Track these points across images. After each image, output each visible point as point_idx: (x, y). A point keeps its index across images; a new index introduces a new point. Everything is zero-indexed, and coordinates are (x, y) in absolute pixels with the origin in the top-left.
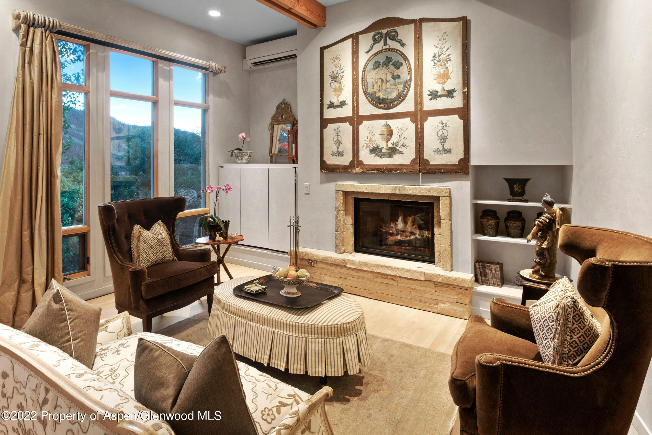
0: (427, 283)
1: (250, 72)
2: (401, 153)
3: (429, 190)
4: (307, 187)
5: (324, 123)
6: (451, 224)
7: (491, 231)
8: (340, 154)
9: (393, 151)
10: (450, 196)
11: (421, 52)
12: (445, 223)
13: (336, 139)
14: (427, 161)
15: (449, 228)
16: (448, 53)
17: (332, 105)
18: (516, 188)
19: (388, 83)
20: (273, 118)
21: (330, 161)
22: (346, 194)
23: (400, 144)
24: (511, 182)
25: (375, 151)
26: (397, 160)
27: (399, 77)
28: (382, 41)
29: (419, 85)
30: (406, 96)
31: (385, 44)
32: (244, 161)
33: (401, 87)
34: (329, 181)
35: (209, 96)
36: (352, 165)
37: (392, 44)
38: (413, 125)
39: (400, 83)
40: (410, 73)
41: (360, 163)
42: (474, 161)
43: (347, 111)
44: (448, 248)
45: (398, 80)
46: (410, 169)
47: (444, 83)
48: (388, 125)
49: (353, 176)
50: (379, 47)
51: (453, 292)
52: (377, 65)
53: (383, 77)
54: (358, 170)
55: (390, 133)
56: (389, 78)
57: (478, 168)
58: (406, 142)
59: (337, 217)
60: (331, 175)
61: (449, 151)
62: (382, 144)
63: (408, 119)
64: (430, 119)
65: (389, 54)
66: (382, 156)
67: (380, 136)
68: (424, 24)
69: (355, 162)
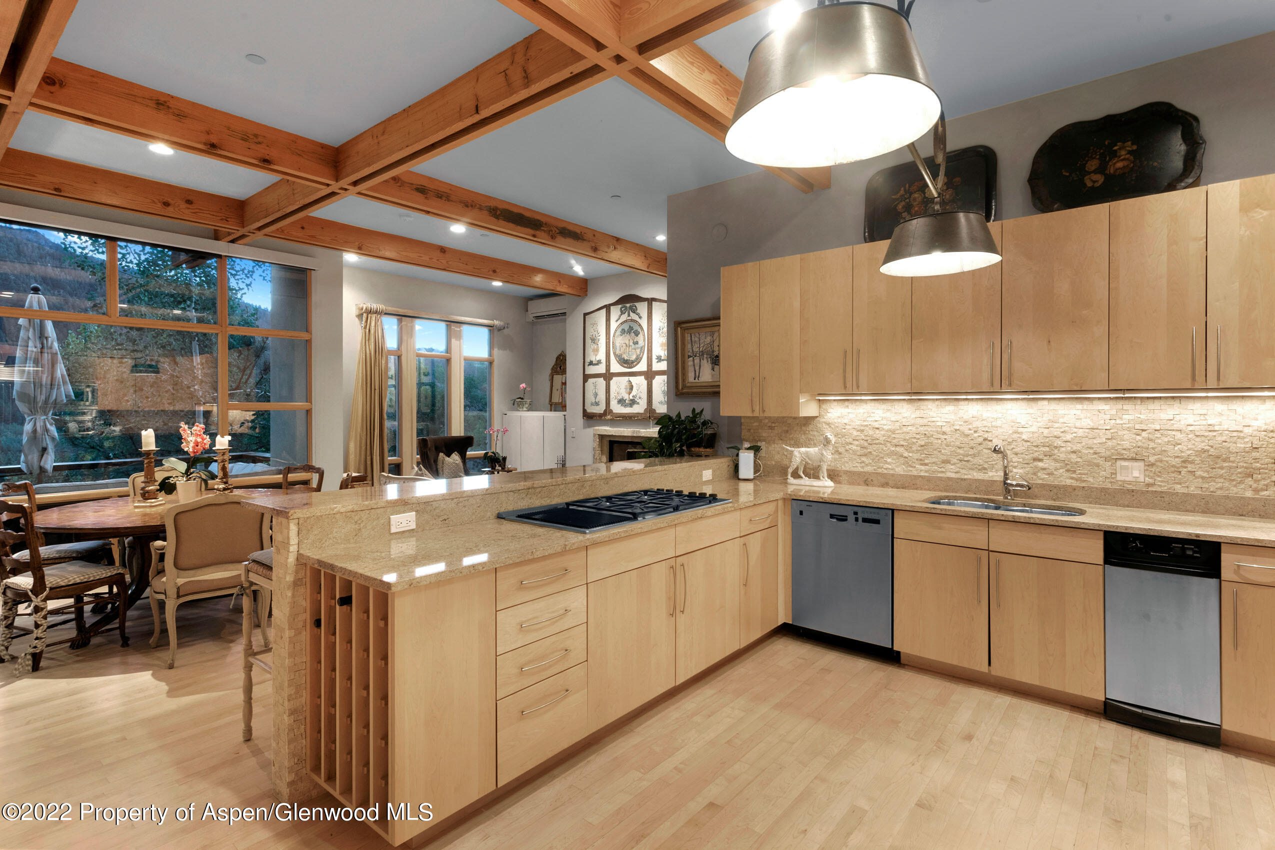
1: (533, 323)
2: (638, 403)
3: (655, 432)
4: (573, 432)
5: (586, 378)
8: (597, 404)
9: (633, 402)
11: (652, 325)
13: (594, 391)
14: (654, 410)
17: (591, 363)
19: (630, 348)
20: (552, 369)
21: (591, 409)
22: (602, 437)
23: (638, 397)
25: (621, 401)
26: (635, 409)
27: (637, 343)
28: (627, 313)
29: (650, 350)
30: (641, 358)
31: (629, 315)
32: (525, 409)
33: (638, 351)
34: (590, 426)
35: (493, 350)
36: (605, 413)
37: (634, 316)
38: (646, 382)
39: (638, 348)
40: (644, 340)
41: (611, 412)
43: (601, 369)
45: (636, 346)
46: (643, 416)
47: (665, 350)
48: (630, 381)
49: (606, 423)
50: (624, 317)
52: (623, 331)
53: (627, 342)
54: (609, 417)
55: (631, 388)
56: (631, 344)
58: (641, 395)
59: (594, 456)
60: (591, 422)
62: (626, 397)
63: (643, 377)
64: (657, 377)
65: (632, 324)
66: (625, 406)
67: (624, 390)
68: (653, 303)
69: (608, 411)
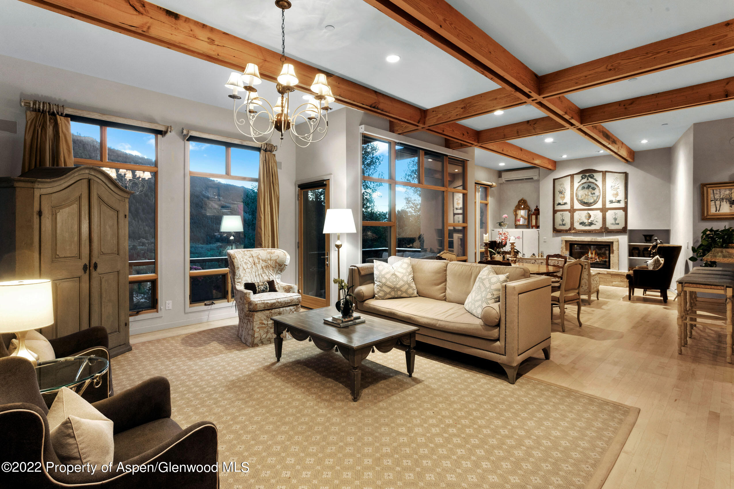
0: (608, 275)
1: (504, 185)
2: (595, 224)
3: (608, 239)
4: (545, 239)
5: (555, 212)
6: (618, 253)
7: (636, 255)
8: (564, 225)
9: (591, 224)
10: (618, 241)
11: (605, 184)
12: (615, 252)
13: (561, 218)
14: (608, 228)
15: (617, 254)
16: (618, 185)
17: (559, 204)
18: (648, 238)
19: (589, 196)
20: (516, 207)
21: (559, 228)
22: (566, 242)
23: (595, 221)
24: (645, 236)
25: (582, 223)
26: (593, 227)
27: (594, 194)
28: (586, 178)
29: (604, 197)
30: (598, 202)
31: (588, 180)
32: (506, 227)
33: (595, 198)
34: (557, 236)
35: (488, 197)
36: (570, 229)
37: (590, 180)
38: (601, 213)
39: (595, 196)
40: (600, 192)
41: (574, 229)
42: (629, 227)
43: (568, 207)
44: (617, 261)
45: (594, 195)
46: (600, 231)
47: (616, 197)
48: (588, 213)
49: (571, 234)
50: (585, 180)
51: (619, 277)
52: (583, 188)
53: (587, 193)
54: (573, 231)
55: (590, 216)
56: (590, 194)
57: (631, 231)
58: (597, 220)
60: (559, 234)
61: (618, 224)
62: (586, 221)
63: (599, 211)
64: (609, 211)
65: (590, 184)
66: (586, 226)
67: (584, 218)
68: (607, 173)
69: (572, 228)
